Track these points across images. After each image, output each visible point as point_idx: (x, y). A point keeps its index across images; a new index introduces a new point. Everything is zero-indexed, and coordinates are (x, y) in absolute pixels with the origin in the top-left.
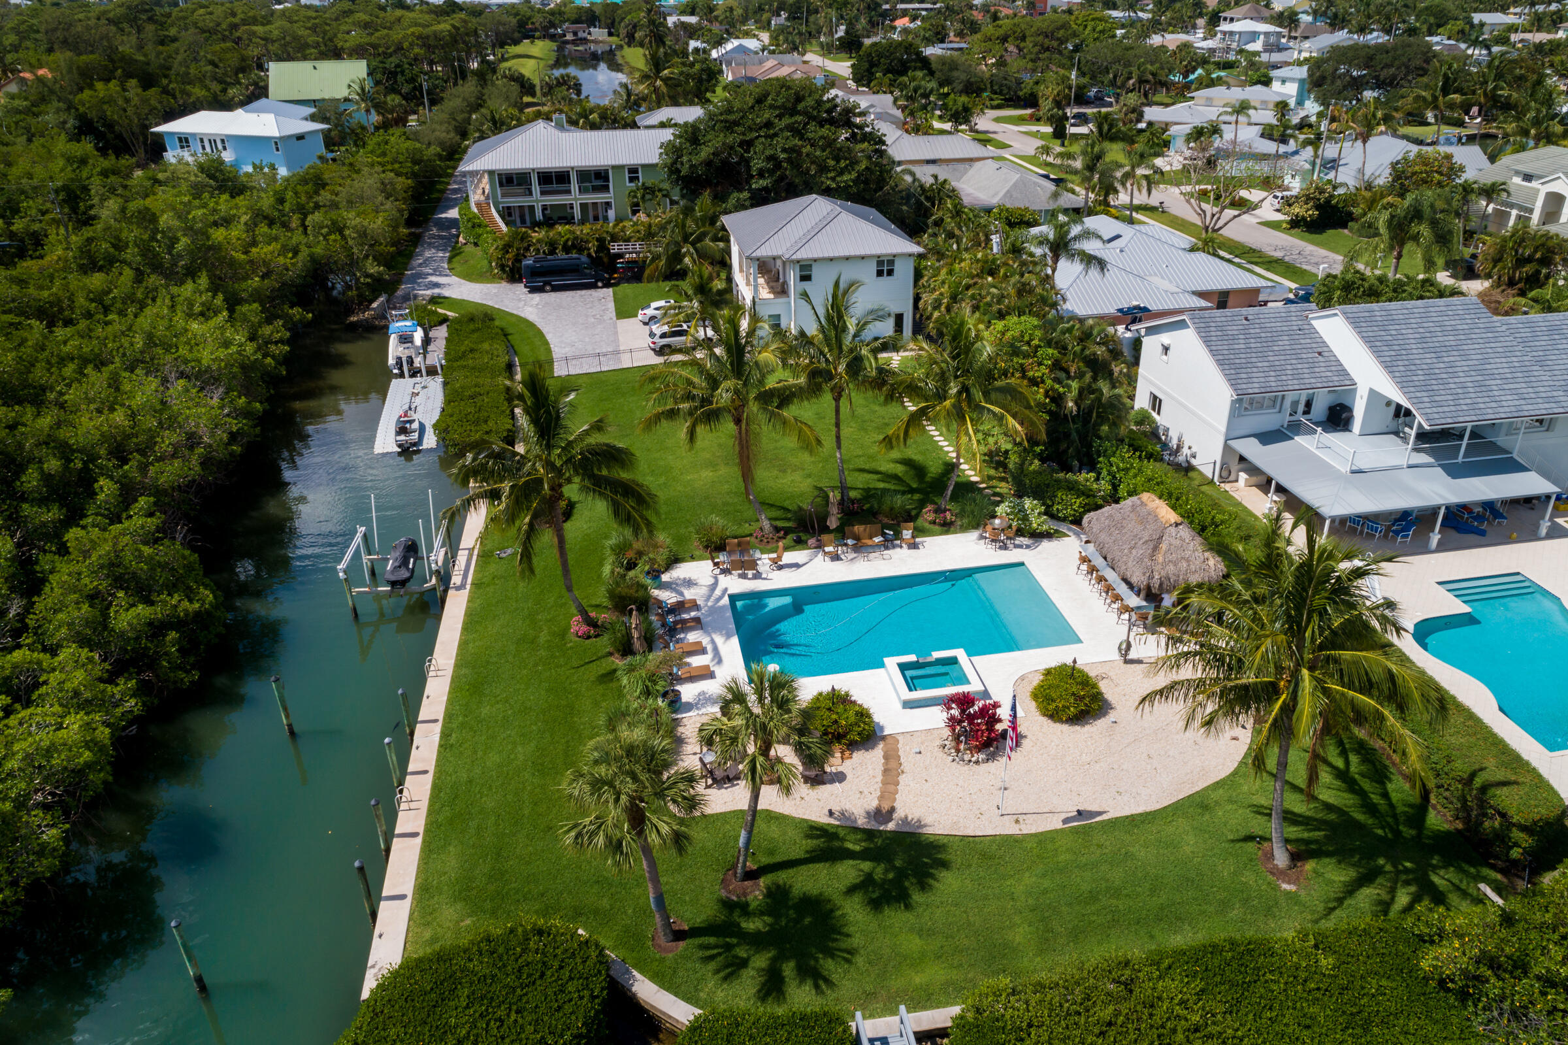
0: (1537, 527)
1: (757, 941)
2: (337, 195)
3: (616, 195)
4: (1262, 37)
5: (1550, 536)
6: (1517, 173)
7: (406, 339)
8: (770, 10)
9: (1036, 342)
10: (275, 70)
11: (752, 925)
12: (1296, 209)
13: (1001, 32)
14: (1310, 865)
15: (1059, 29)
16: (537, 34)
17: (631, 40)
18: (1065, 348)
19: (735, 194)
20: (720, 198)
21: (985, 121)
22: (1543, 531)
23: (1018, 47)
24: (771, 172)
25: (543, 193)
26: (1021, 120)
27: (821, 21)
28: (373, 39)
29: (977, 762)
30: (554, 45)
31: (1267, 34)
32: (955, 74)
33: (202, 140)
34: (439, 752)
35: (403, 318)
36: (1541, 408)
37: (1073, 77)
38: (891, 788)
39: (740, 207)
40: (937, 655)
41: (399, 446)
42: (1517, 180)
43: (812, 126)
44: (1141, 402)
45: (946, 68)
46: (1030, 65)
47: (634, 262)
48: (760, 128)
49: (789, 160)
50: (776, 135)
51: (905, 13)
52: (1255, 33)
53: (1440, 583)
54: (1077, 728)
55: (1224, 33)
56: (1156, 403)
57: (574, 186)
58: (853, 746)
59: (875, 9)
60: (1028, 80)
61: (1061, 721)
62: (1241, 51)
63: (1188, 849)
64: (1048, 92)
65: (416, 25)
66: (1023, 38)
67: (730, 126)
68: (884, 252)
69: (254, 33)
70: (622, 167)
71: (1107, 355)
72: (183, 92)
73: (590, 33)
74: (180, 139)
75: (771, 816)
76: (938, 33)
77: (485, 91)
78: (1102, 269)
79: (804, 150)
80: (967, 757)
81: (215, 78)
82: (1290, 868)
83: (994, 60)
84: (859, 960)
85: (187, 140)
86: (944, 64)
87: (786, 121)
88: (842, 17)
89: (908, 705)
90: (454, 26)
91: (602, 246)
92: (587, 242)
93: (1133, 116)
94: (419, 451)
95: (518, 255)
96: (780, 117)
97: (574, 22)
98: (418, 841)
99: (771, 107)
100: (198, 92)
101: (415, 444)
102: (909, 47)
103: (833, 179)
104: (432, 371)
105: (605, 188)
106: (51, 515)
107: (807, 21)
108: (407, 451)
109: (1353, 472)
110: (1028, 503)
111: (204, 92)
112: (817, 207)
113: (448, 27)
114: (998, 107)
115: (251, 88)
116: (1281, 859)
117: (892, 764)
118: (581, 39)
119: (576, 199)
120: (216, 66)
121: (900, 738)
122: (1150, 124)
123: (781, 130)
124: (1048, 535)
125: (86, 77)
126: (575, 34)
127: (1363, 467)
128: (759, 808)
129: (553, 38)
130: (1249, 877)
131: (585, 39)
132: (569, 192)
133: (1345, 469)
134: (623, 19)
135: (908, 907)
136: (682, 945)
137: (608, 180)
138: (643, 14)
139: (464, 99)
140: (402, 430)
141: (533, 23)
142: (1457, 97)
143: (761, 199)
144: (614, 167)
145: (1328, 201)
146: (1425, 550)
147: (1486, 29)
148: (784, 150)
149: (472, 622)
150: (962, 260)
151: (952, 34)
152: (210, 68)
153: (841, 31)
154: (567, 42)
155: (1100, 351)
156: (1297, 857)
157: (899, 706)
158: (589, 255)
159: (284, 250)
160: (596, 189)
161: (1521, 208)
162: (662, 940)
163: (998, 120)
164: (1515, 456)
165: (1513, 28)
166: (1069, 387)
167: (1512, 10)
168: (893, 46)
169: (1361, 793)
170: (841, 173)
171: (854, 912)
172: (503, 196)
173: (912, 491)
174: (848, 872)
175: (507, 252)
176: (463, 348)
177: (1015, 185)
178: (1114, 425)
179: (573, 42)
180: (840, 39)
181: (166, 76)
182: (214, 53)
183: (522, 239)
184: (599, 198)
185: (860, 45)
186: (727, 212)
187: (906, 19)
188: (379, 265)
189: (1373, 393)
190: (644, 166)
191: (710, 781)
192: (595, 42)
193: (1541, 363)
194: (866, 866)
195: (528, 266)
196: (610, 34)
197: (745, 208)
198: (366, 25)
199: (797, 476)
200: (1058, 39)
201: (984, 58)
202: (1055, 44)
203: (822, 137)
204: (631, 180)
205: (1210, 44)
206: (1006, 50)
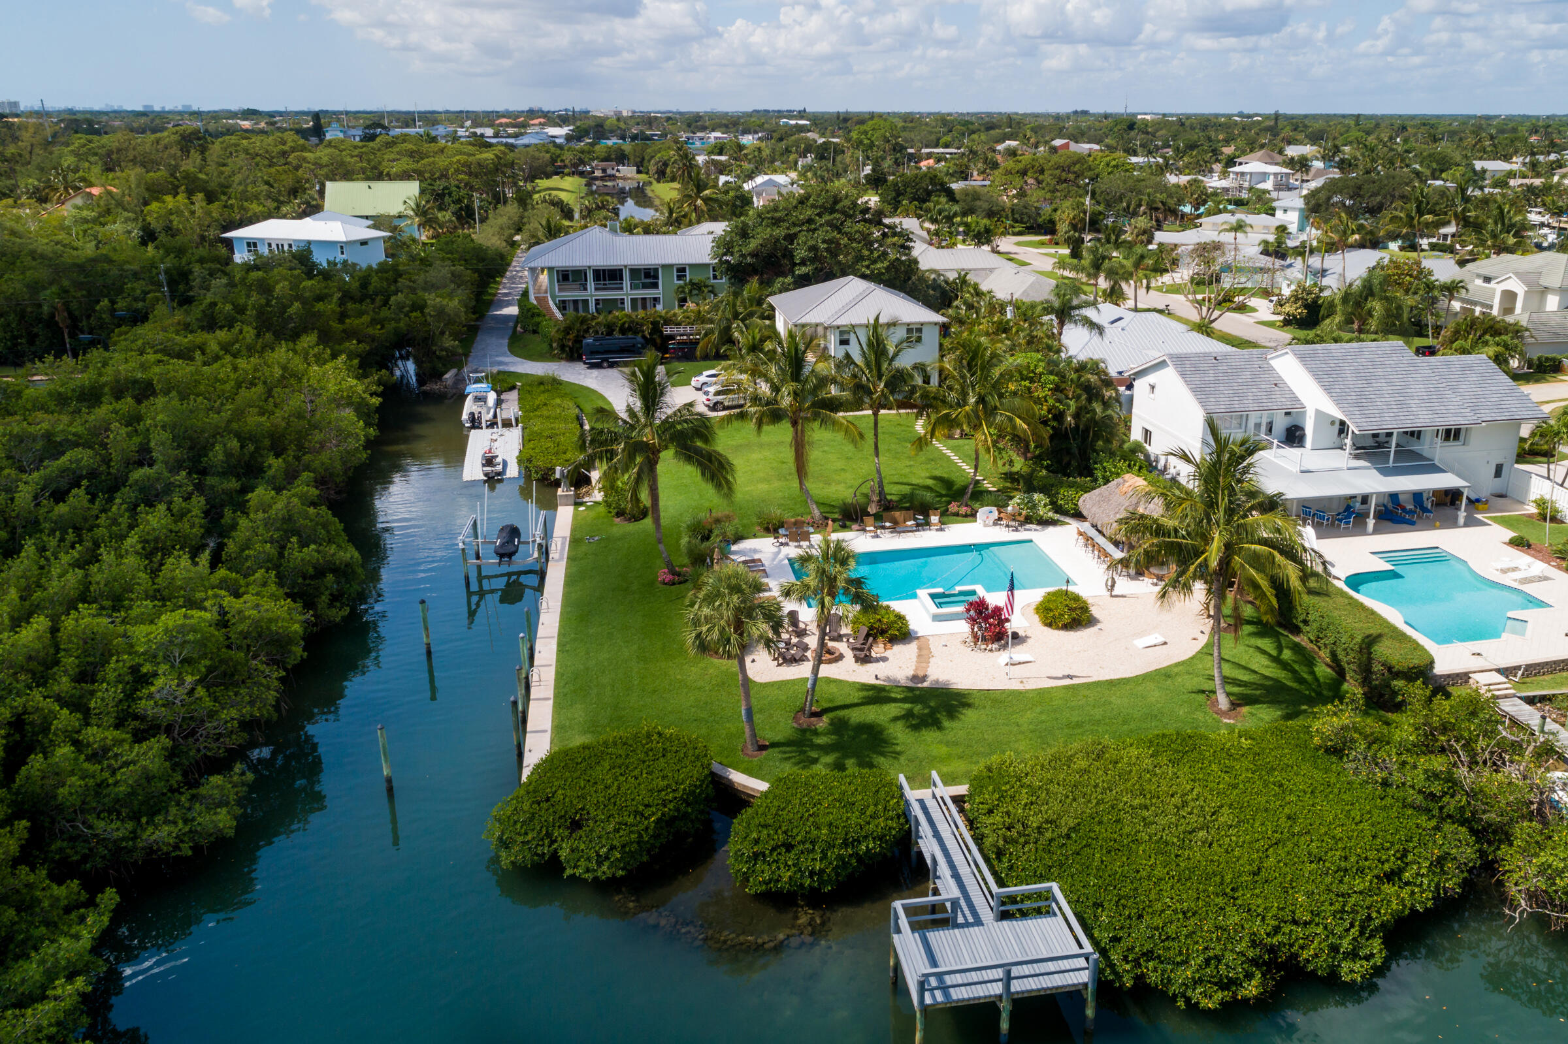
0: (1456, 518)
1: (825, 749)
2: (414, 282)
3: (664, 290)
4: (1272, 177)
5: (1466, 525)
6: (1478, 276)
7: (480, 399)
8: (797, 151)
9: (1040, 370)
10: (333, 189)
11: (820, 741)
12: (1287, 308)
13: (1021, 166)
14: (1245, 710)
15: (1075, 164)
16: (566, 171)
17: (661, 175)
18: (1064, 377)
19: (781, 279)
20: (766, 283)
21: (1006, 243)
22: (1461, 521)
23: (1036, 179)
24: (813, 260)
25: (596, 289)
26: (1042, 244)
27: (848, 160)
28: (419, 166)
29: (991, 650)
30: (583, 181)
31: (1275, 174)
32: (978, 203)
33: (270, 245)
34: (558, 655)
35: (478, 381)
36: (1451, 421)
37: (1087, 203)
38: (924, 665)
39: (785, 289)
40: (958, 589)
41: (486, 475)
42: (1479, 282)
43: (848, 223)
44: (1136, 435)
45: (969, 198)
46: (1048, 196)
47: (683, 343)
48: (803, 224)
49: (827, 250)
50: (815, 230)
51: (929, 156)
52: (1265, 173)
53: (1373, 553)
54: (1072, 633)
55: (1237, 173)
56: (1147, 434)
57: (627, 282)
58: (893, 640)
59: (900, 151)
60: (1047, 209)
61: (1058, 628)
62: (1251, 189)
63: (1153, 700)
64: (1064, 217)
65: (461, 153)
66: (1042, 171)
67: (776, 222)
68: (913, 320)
69: (304, 159)
70: (671, 266)
71: (1099, 383)
72: (242, 208)
73: (618, 171)
74: (249, 244)
75: (829, 681)
76: (962, 172)
77: (526, 214)
78: (1101, 334)
79: (842, 242)
80: (983, 647)
81: (268, 196)
82: (1231, 710)
83: (1015, 192)
84: (902, 759)
85: (255, 245)
86: (967, 195)
87: (827, 217)
88: (868, 158)
89: (937, 618)
90: (497, 156)
91: (656, 328)
92: (642, 325)
93: (1144, 238)
94: (500, 481)
95: (577, 336)
96: (820, 215)
97: (603, 160)
98: (551, 702)
99: (813, 206)
100: (255, 207)
101: (499, 474)
102: (933, 178)
103: (868, 267)
104: (507, 424)
105: (655, 286)
106: (233, 484)
107: (834, 161)
108: (493, 480)
109: (1302, 472)
110: (1037, 496)
111: (261, 208)
112: (853, 286)
113: (492, 157)
114: (1020, 234)
115: (303, 207)
116: (1223, 702)
117: (925, 652)
118: (609, 176)
119: (627, 295)
120: (272, 186)
121: (931, 639)
122: (1160, 244)
123: (821, 225)
124: (1053, 523)
125: (155, 192)
126: (604, 171)
127: (1311, 468)
128: (820, 675)
129: (582, 174)
130: (1199, 715)
131: (614, 176)
132: (622, 289)
133: (1295, 469)
134: (653, 157)
135: (940, 728)
136: (764, 753)
137: (657, 278)
138: (672, 153)
139: (509, 218)
140: (489, 461)
141: (562, 161)
142: (1429, 217)
143: (803, 281)
144: (664, 266)
145: (1315, 301)
146: (1364, 533)
147: (1487, 175)
148: (824, 241)
149: (571, 581)
150: (980, 324)
151: (975, 173)
152: (266, 187)
153: (868, 170)
154: (596, 178)
155: (1093, 378)
156: (1234, 705)
157: (930, 620)
158: (644, 337)
159: (374, 322)
160: (645, 286)
161: (1483, 305)
162: (750, 749)
163: (1019, 244)
164: (1436, 462)
165: (1511, 174)
166: (1069, 406)
167: (1514, 159)
168: (917, 179)
169: (1294, 671)
170: (875, 262)
171: (899, 733)
172: (560, 290)
173: (941, 496)
174: (893, 710)
175: (568, 334)
176: (537, 402)
177: (1032, 286)
178: (1108, 441)
179: (602, 179)
180: (866, 176)
181: (224, 194)
182: (270, 175)
183: (582, 323)
184: (649, 293)
185: (886, 181)
186: (770, 294)
187: (931, 162)
188: (454, 340)
189: (1318, 412)
190: (691, 266)
191: (781, 661)
192: (624, 178)
193: (1454, 391)
194: (907, 706)
195: (588, 344)
196: (639, 172)
197: (787, 290)
198: (411, 154)
199: (841, 487)
200: (1075, 173)
201: (1005, 189)
202: (1071, 176)
203: (857, 231)
204: (679, 278)
205: (1224, 183)
206: (1026, 182)
